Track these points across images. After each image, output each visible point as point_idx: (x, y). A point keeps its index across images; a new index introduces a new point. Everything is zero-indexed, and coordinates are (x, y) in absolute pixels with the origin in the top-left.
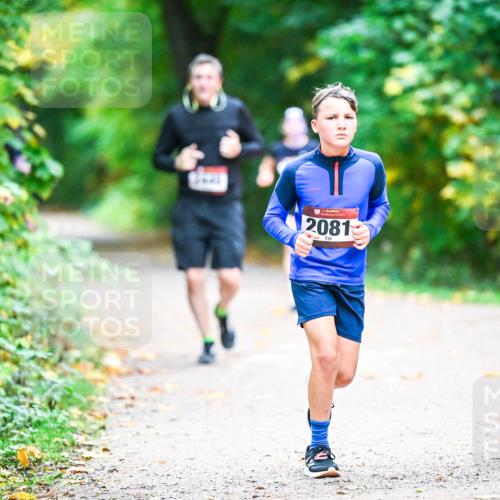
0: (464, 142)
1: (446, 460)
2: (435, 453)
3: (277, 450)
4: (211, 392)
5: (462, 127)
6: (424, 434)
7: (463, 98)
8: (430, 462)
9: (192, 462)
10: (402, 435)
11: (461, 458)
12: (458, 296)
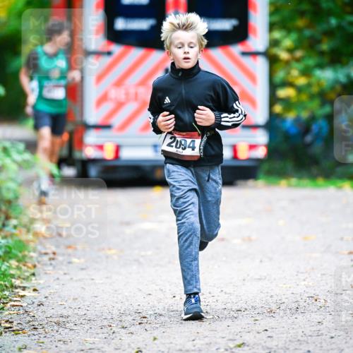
0: (288, 73)
1: (275, 298)
2: (267, 293)
3: (156, 290)
4: (110, 249)
5: (287, 63)
6: (260, 279)
7: (288, 42)
8: (264, 299)
9: (96, 299)
10: (244, 280)
11: (286, 296)
12: (284, 182)
